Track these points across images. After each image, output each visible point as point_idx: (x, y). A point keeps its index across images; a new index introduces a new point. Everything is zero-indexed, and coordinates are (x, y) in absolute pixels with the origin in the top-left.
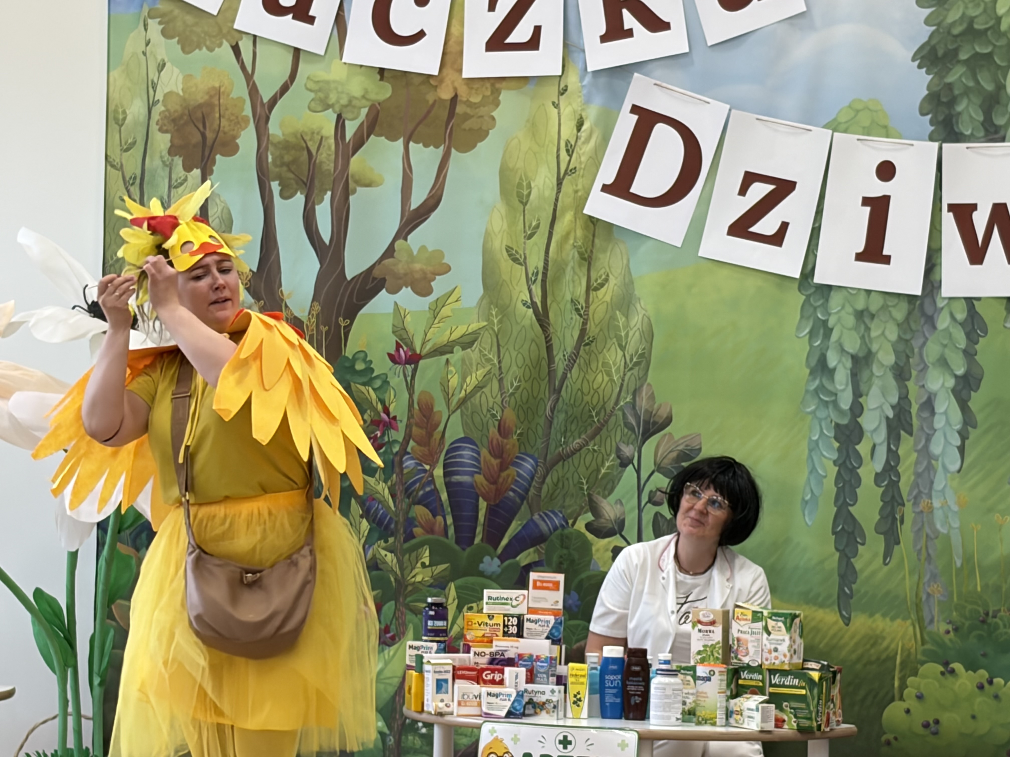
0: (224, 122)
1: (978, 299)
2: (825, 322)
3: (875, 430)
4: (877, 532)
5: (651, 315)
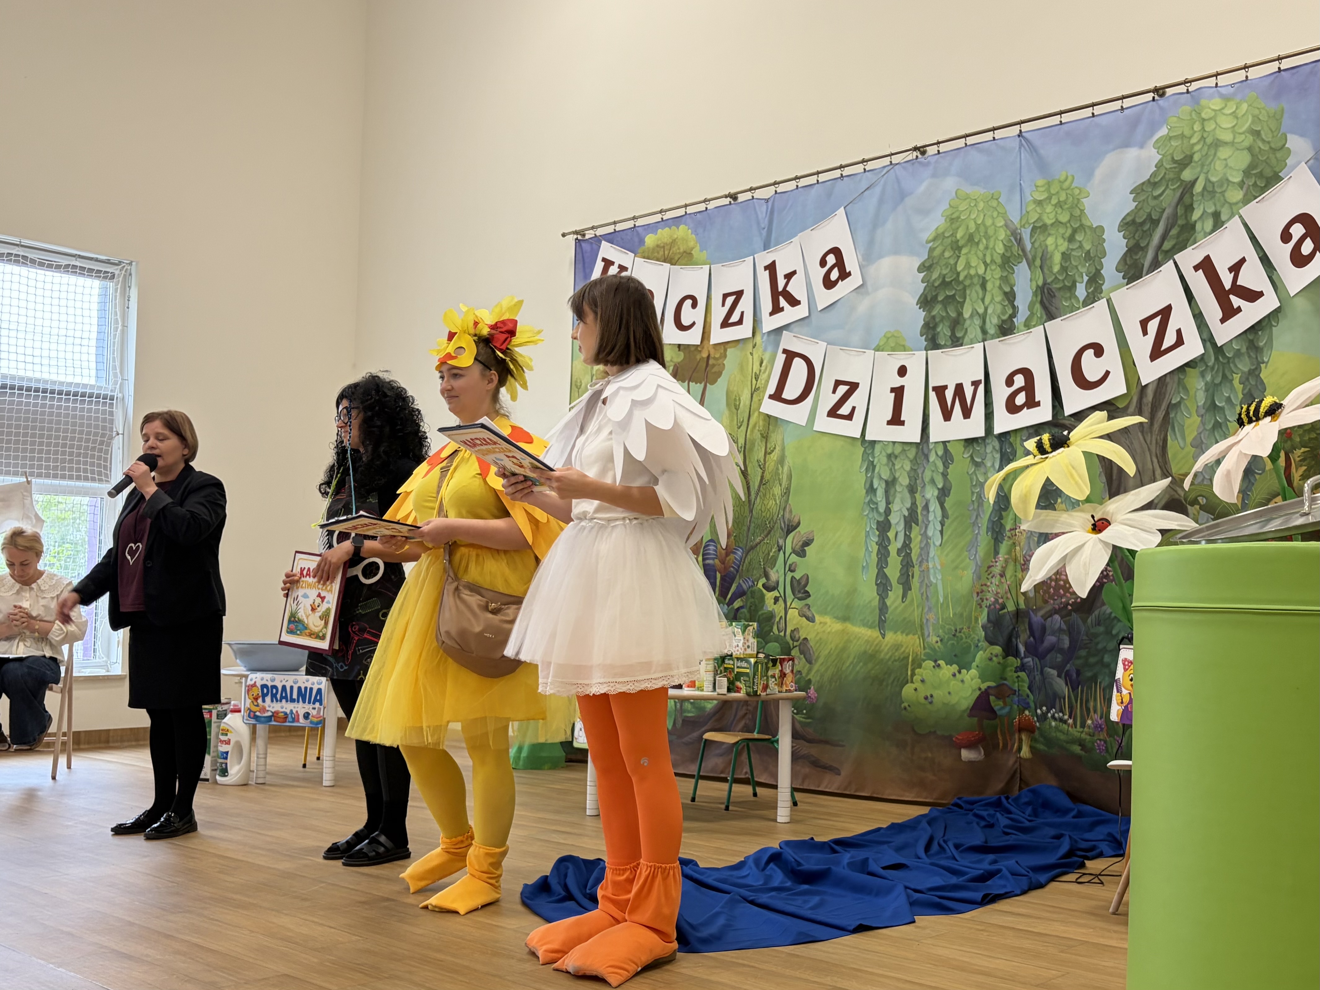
1: (949, 442)
2: (873, 462)
3: (898, 523)
4: (898, 583)
5: (791, 465)
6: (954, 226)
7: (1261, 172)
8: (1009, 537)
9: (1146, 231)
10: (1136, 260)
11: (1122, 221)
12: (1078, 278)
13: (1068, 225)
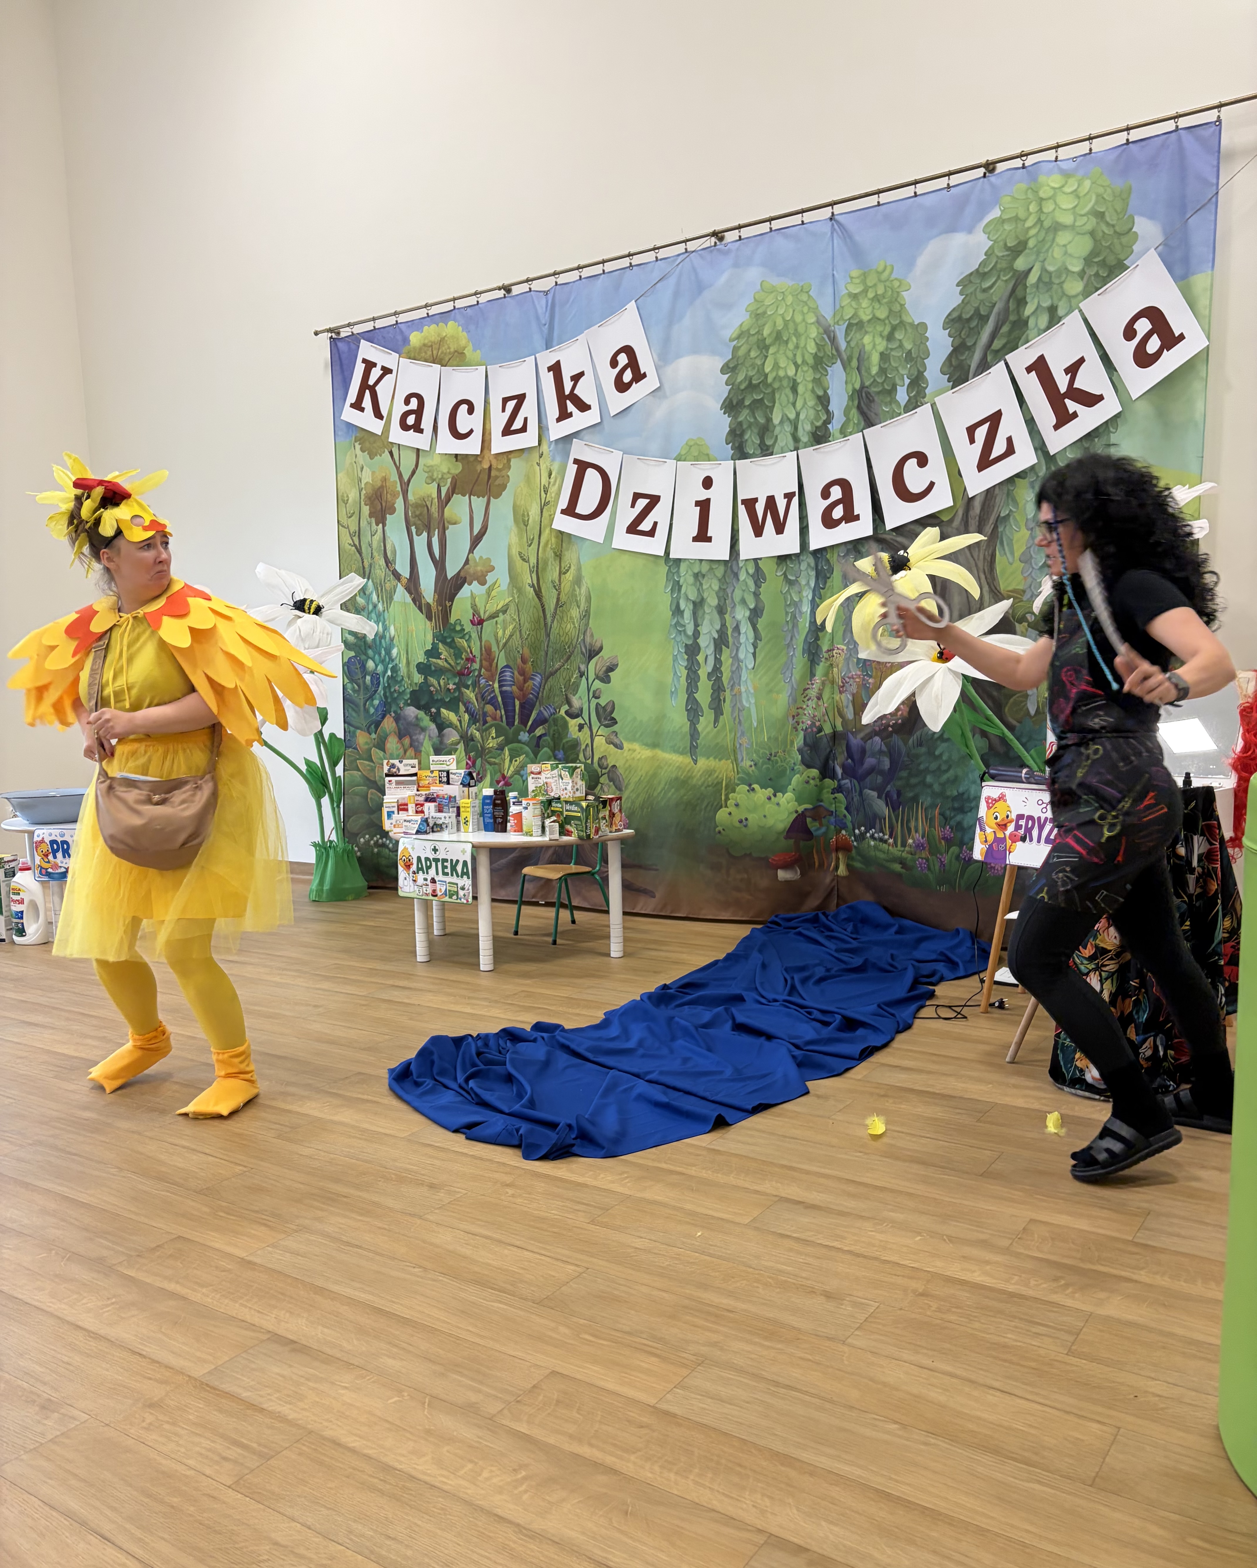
0: (389, 496)
1: (760, 559)
2: (679, 582)
3: (707, 647)
4: (709, 708)
5: (590, 585)
6: (760, 322)
7: (1104, 260)
8: (826, 659)
9: (973, 328)
10: (962, 360)
11: (947, 317)
12: (898, 381)
13: (887, 322)
